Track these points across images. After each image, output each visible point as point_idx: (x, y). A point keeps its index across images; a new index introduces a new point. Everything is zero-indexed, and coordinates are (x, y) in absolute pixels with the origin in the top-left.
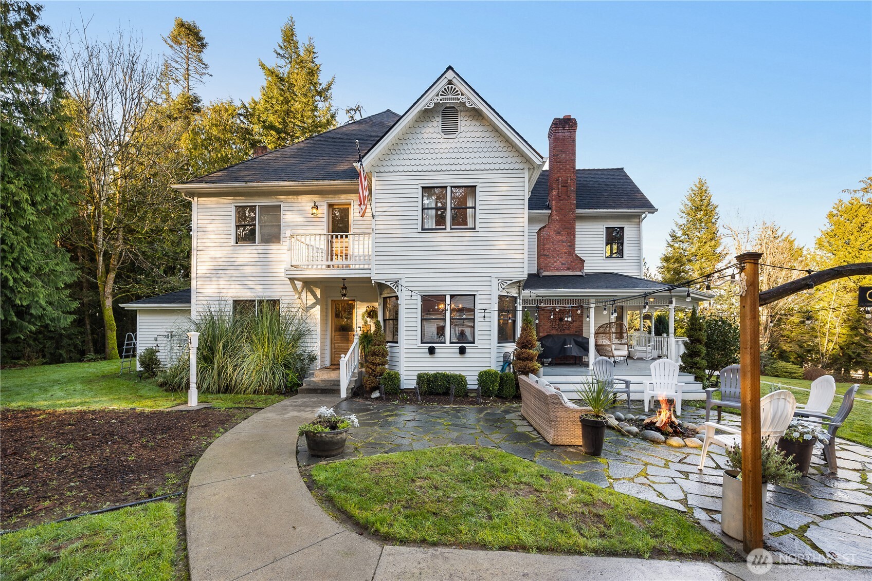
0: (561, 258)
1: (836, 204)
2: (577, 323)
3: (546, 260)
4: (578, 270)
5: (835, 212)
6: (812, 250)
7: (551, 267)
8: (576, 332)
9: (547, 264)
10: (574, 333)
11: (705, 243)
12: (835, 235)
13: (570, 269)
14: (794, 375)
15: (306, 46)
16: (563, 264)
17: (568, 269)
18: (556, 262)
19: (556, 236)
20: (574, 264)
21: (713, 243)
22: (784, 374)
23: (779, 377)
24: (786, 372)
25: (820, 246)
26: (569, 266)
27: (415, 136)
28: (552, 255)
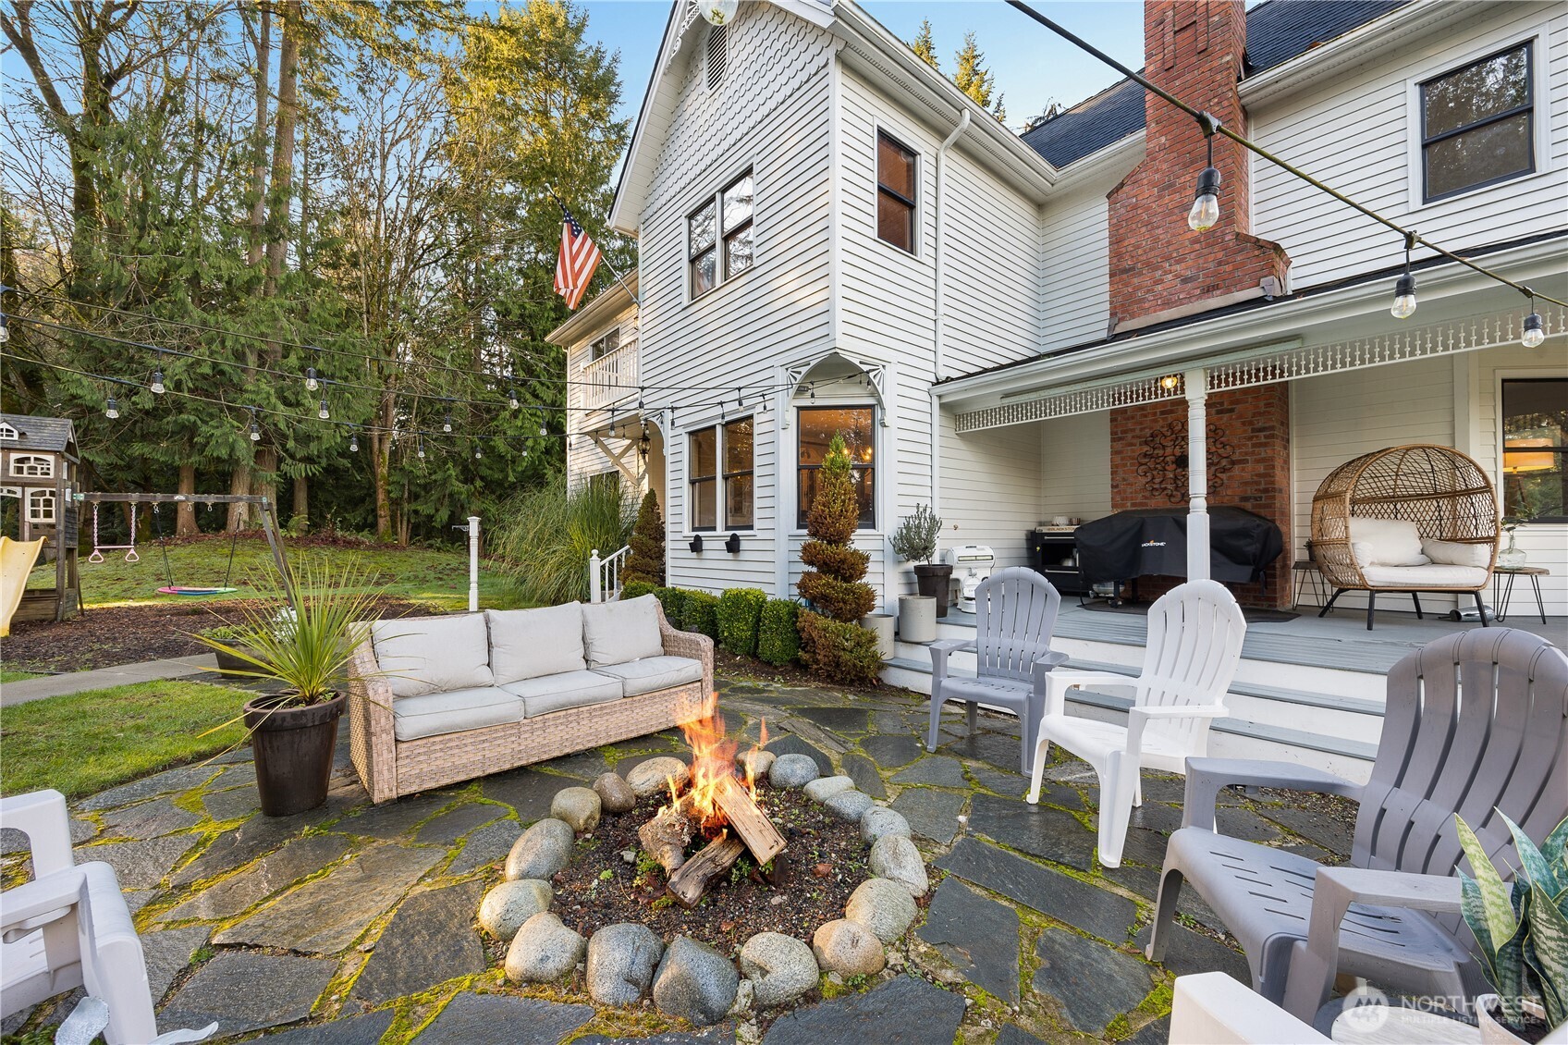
0: (1178, 262)
2: (1249, 466)
3: (1127, 285)
4: (1247, 280)
7: (1142, 300)
8: (1245, 499)
9: (1131, 295)
10: (1236, 502)
13: (1216, 287)
15: (962, 53)
16: (1185, 280)
17: (1208, 290)
18: (1158, 282)
19: (1160, 197)
20: (1228, 268)
26: (1210, 281)
27: (681, 121)
28: (1148, 264)
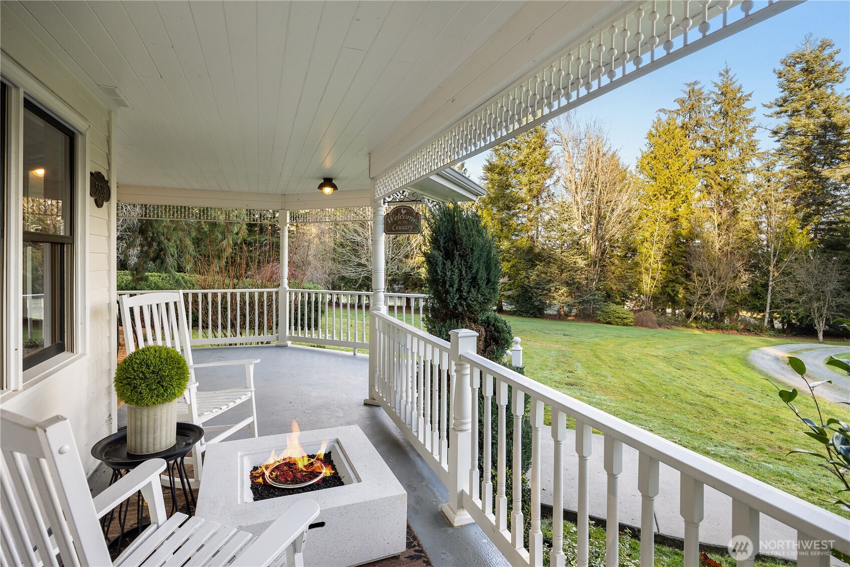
1: (655, 123)
5: (654, 132)
6: (634, 173)
11: (534, 149)
12: (655, 158)
14: (626, 321)
21: (543, 151)
22: (616, 320)
23: (611, 324)
24: (618, 318)
25: (641, 168)
